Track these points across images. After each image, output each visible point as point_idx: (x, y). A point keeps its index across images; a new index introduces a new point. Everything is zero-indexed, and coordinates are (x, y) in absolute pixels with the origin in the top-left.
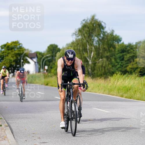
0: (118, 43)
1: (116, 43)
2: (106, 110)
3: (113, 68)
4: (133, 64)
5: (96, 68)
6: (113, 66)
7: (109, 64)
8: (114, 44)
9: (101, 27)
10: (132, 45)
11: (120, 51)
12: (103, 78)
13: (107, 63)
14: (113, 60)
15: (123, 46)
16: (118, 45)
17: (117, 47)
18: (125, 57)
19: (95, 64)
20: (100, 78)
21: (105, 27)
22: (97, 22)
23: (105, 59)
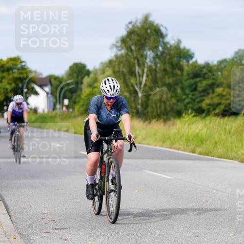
0: (188, 61)
1: (184, 62)
2: (166, 175)
3: (179, 104)
4: (212, 98)
5: (150, 103)
6: (178, 101)
7: (172, 97)
8: (181, 63)
9: (159, 34)
10: (211, 65)
11: (191, 76)
12: (162, 120)
13: (169, 95)
14: (179, 91)
15: (196, 67)
16: (188, 65)
17: (186, 68)
18: (199, 85)
19: (147, 97)
20: (157, 120)
21: (167, 35)
22: (153, 25)
23: (165, 89)
